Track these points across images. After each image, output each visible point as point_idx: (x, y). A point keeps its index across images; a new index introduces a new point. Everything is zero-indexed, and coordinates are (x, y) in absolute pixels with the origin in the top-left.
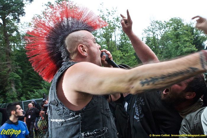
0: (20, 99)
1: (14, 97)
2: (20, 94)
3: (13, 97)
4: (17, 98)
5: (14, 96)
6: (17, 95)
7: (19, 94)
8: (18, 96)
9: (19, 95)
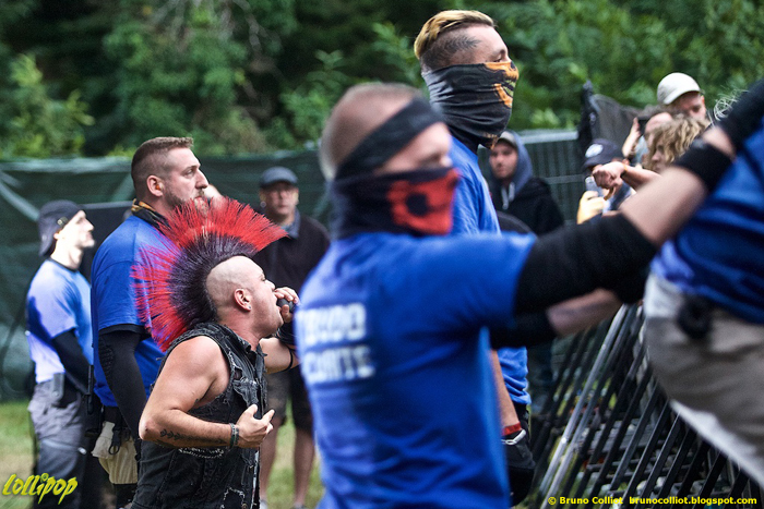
0: (280, 110)
1: (210, 78)
2: (275, 46)
3: (199, 84)
4: (242, 99)
5: (202, 69)
6: (234, 63)
7: (264, 51)
8: (250, 75)
9: (258, 66)
